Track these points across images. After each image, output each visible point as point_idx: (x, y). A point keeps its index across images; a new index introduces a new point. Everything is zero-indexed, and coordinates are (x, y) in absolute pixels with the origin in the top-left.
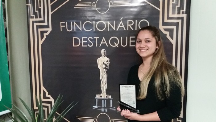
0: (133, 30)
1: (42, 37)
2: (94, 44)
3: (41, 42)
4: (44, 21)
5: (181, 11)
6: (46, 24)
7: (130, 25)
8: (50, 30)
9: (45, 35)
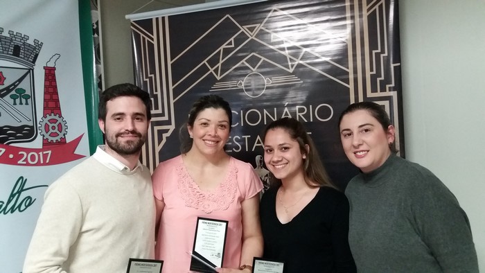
0: (306, 121)
1: (160, 140)
2: (244, 146)
3: (158, 149)
4: (162, 115)
5: (388, 86)
6: (166, 118)
7: (301, 114)
8: (172, 128)
9: (165, 136)
